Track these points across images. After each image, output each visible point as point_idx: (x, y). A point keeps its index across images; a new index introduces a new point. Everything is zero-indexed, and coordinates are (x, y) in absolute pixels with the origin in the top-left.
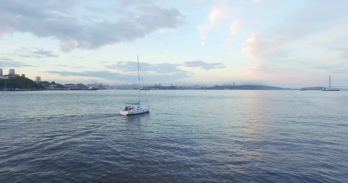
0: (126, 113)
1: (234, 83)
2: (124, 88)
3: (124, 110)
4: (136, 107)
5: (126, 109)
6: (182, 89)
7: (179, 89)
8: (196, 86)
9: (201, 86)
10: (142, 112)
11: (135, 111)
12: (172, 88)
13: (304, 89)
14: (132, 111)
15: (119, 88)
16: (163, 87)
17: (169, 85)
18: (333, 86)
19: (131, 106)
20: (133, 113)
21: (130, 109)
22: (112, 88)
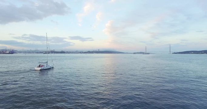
0: (40, 69)
1: (99, 50)
2: (29, 52)
3: (38, 67)
4: (45, 65)
5: (40, 66)
6: (68, 53)
7: (67, 53)
8: (77, 51)
9: (79, 51)
10: (50, 68)
11: (45, 67)
12: (62, 52)
13: (135, 53)
14: (43, 67)
15: (25, 52)
16: (57, 52)
17: (61, 51)
18: (147, 52)
19: (42, 64)
20: (44, 69)
21: (42, 66)
22: (20, 52)
